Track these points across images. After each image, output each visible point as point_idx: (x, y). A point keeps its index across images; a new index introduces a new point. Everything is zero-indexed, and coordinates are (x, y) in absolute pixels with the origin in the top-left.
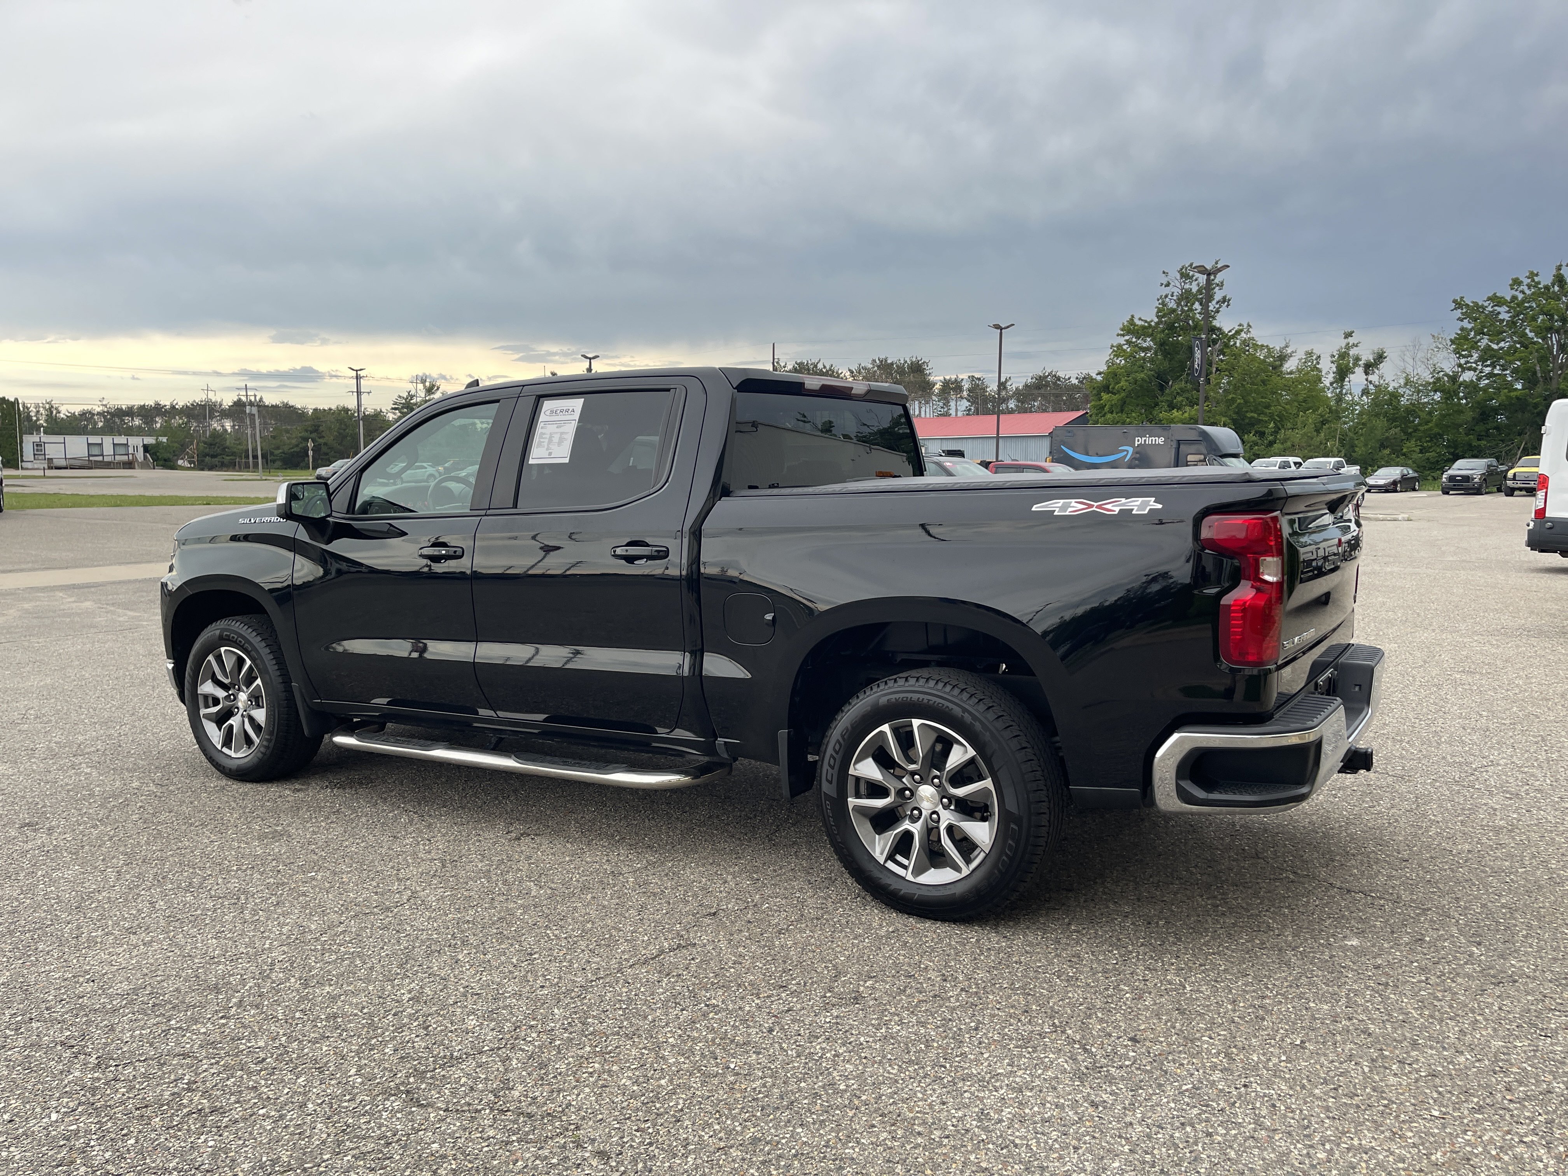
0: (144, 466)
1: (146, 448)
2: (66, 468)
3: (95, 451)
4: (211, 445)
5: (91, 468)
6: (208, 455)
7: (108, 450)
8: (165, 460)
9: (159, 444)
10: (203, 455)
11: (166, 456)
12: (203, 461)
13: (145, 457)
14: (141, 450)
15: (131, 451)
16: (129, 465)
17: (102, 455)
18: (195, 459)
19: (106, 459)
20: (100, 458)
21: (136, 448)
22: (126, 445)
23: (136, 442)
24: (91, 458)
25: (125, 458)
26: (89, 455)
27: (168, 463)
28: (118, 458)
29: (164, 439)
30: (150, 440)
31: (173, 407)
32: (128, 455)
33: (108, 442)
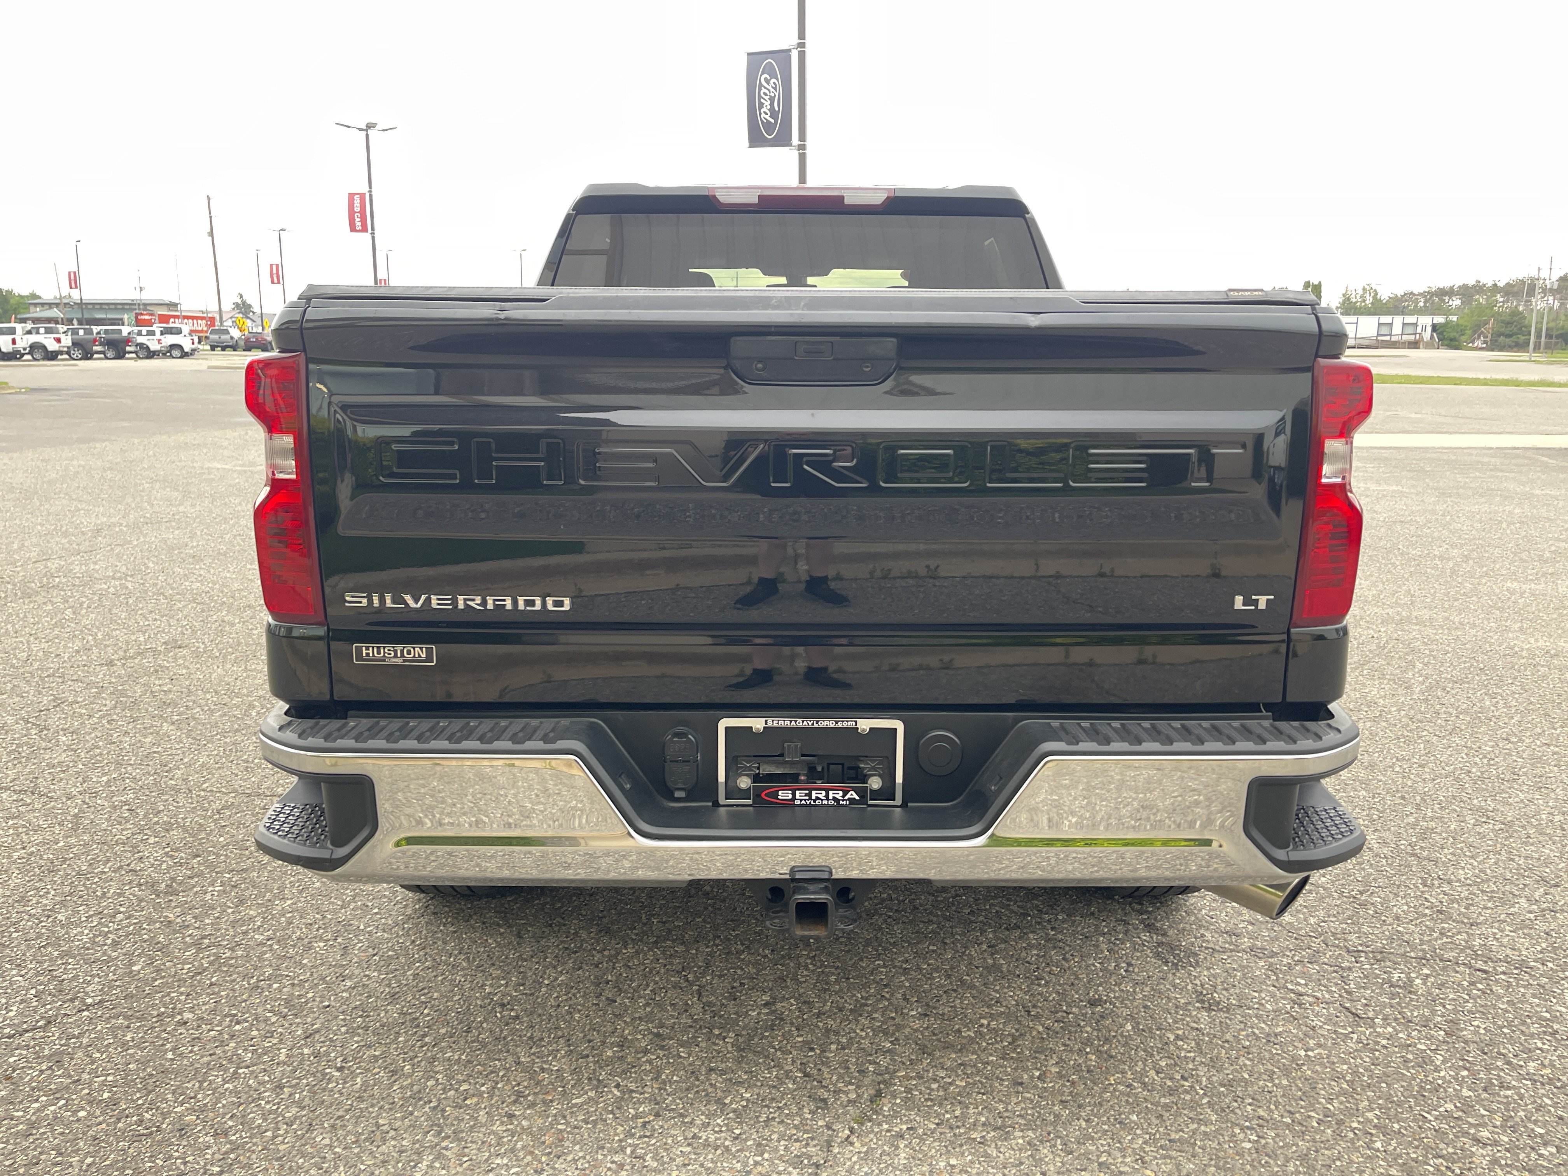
0: (1429, 346)
1: (1434, 327)
2: (1354, 347)
3: (1385, 330)
4: (1508, 323)
5: (1377, 348)
6: (1502, 334)
7: (1397, 329)
8: (1451, 340)
9: (1447, 323)
10: (1497, 335)
11: (1453, 335)
12: (1496, 341)
13: (1432, 336)
14: (1429, 329)
15: (1419, 330)
16: (1414, 345)
17: (1391, 335)
18: (1488, 339)
19: (1394, 339)
20: (1388, 338)
21: (1424, 328)
22: (1416, 325)
23: (1426, 321)
24: (1379, 338)
25: (1412, 338)
26: (1378, 335)
27: (1454, 343)
28: (1405, 338)
29: (1455, 318)
30: (1440, 319)
31: (1452, 288)
32: (1415, 334)
33: (1398, 322)
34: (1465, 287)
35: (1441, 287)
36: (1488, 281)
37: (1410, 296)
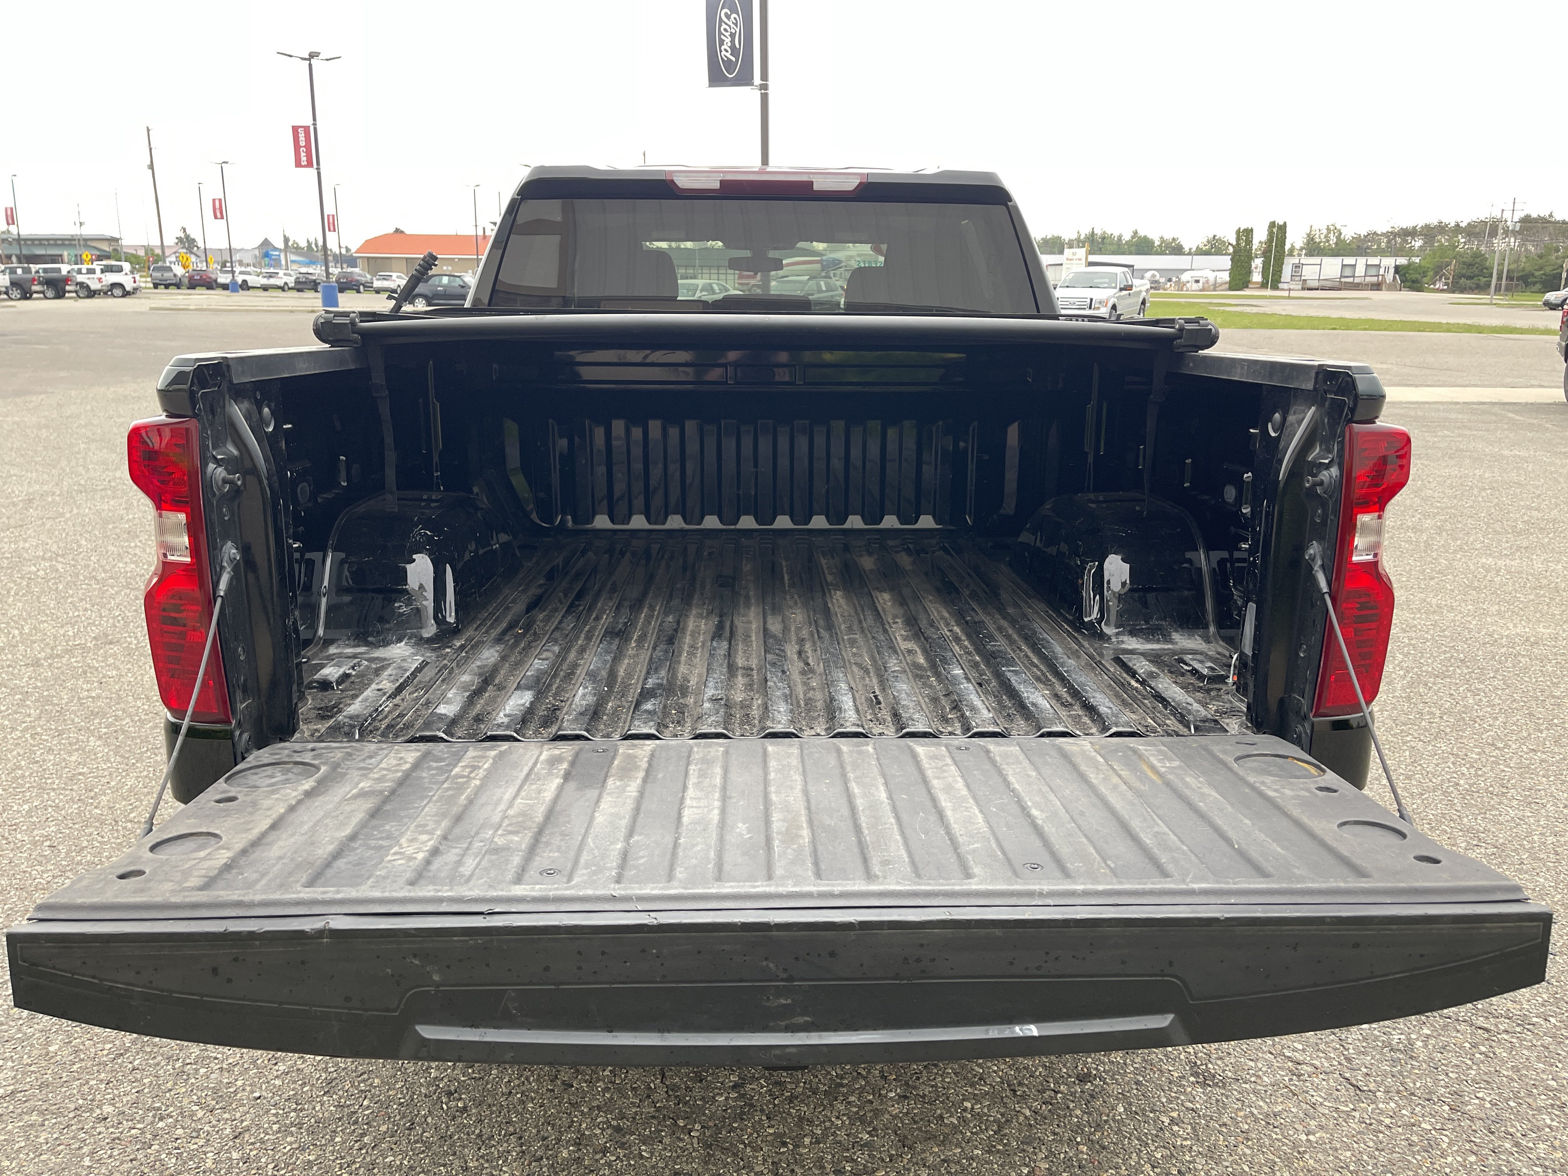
0: (1392, 287)
1: (1397, 269)
2: (1317, 289)
3: (1348, 272)
4: (1470, 265)
5: (1340, 289)
6: (1464, 277)
7: (1360, 270)
8: (1413, 282)
9: (1410, 265)
10: (1458, 276)
11: (1414, 277)
12: (1457, 283)
13: (1394, 278)
14: (1392, 271)
15: (1382, 272)
16: (1377, 287)
17: (1354, 277)
18: (1450, 281)
19: (1357, 280)
20: (1351, 280)
21: (1387, 269)
22: (1379, 266)
23: (1389, 262)
24: (1343, 280)
25: (1375, 279)
26: (1342, 276)
27: (1415, 285)
28: (1368, 279)
29: (1417, 260)
30: (1402, 261)
31: (1414, 228)
32: (1378, 276)
33: (1361, 263)
34: (1427, 227)
35: (1404, 227)
36: (1450, 220)
37: (1373, 236)
